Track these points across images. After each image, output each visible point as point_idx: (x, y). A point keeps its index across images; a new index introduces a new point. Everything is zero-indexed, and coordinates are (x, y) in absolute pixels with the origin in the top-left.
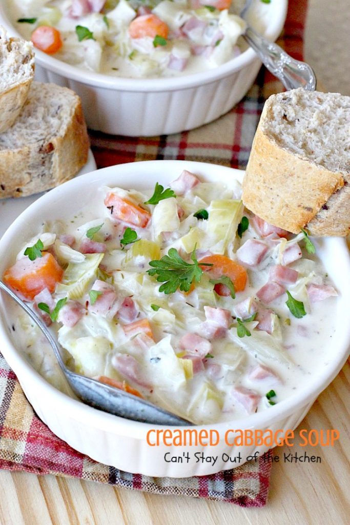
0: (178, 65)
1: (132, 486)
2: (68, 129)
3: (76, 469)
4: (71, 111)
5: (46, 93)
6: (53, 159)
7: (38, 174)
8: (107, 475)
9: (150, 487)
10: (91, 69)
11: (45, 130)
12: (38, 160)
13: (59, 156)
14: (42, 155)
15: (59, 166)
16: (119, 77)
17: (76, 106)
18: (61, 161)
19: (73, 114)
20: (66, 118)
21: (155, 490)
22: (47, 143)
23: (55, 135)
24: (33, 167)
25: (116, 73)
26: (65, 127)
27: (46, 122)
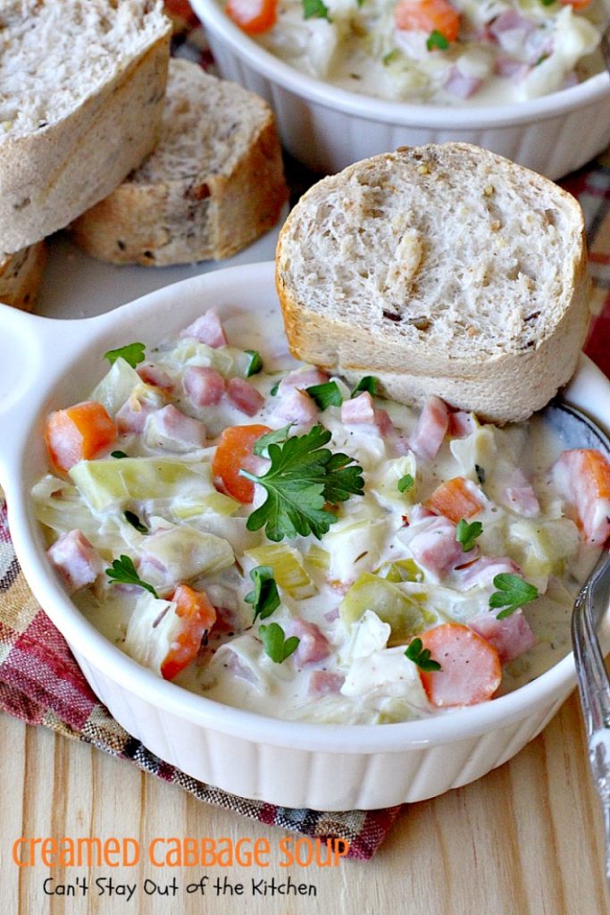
0: (462, 87)
1: (157, 772)
2: (240, 165)
3: (77, 713)
4: (253, 134)
5: (222, 98)
6: (209, 212)
7: (181, 232)
8: (123, 740)
9: (186, 782)
10: (313, 71)
11: (201, 160)
12: (181, 210)
13: (221, 207)
14: (190, 203)
15: (220, 225)
16: (357, 92)
17: (262, 127)
18: (223, 218)
19: (255, 140)
20: (241, 146)
21: (191, 789)
22: (198, 183)
23: (215, 172)
24: (174, 219)
25: (355, 84)
26: (234, 161)
27: (209, 147)
